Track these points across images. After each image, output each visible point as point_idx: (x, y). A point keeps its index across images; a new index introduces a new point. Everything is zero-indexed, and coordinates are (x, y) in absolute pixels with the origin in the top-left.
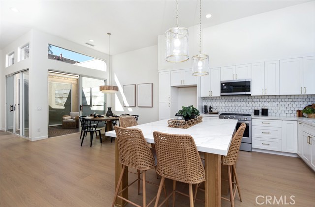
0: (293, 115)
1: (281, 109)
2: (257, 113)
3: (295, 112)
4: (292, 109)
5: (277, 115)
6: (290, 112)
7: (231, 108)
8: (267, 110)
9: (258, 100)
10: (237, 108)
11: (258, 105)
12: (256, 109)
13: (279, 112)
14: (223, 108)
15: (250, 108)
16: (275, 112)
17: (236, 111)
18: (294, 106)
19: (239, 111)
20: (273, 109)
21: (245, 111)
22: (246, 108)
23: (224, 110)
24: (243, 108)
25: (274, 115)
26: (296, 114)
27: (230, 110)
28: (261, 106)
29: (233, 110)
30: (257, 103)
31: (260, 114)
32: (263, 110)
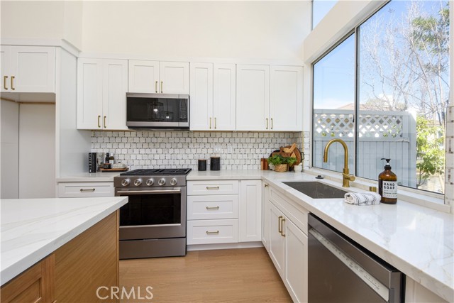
0: (256, 167)
1: (240, 156)
2: (202, 166)
3: (259, 162)
4: (255, 156)
5: (234, 167)
6: (253, 162)
7: (157, 157)
8: (218, 159)
9: (205, 140)
10: (168, 156)
11: (205, 151)
12: (202, 158)
13: (237, 162)
14: (139, 157)
15: (191, 156)
16: (232, 162)
17: (166, 162)
18: (258, 151)
19: (171, 162)
20: (229, 156)
21: (182, 162)
22: (185, 157)
23: (142, 162)
24: (180, 157)
25: (229, 167)
26: (259, 164)
27: (154, 162)
28: (210, 151)
29: (160, 162)
30: (202, 146)
31: (208, 167)
32: (212, 159)
